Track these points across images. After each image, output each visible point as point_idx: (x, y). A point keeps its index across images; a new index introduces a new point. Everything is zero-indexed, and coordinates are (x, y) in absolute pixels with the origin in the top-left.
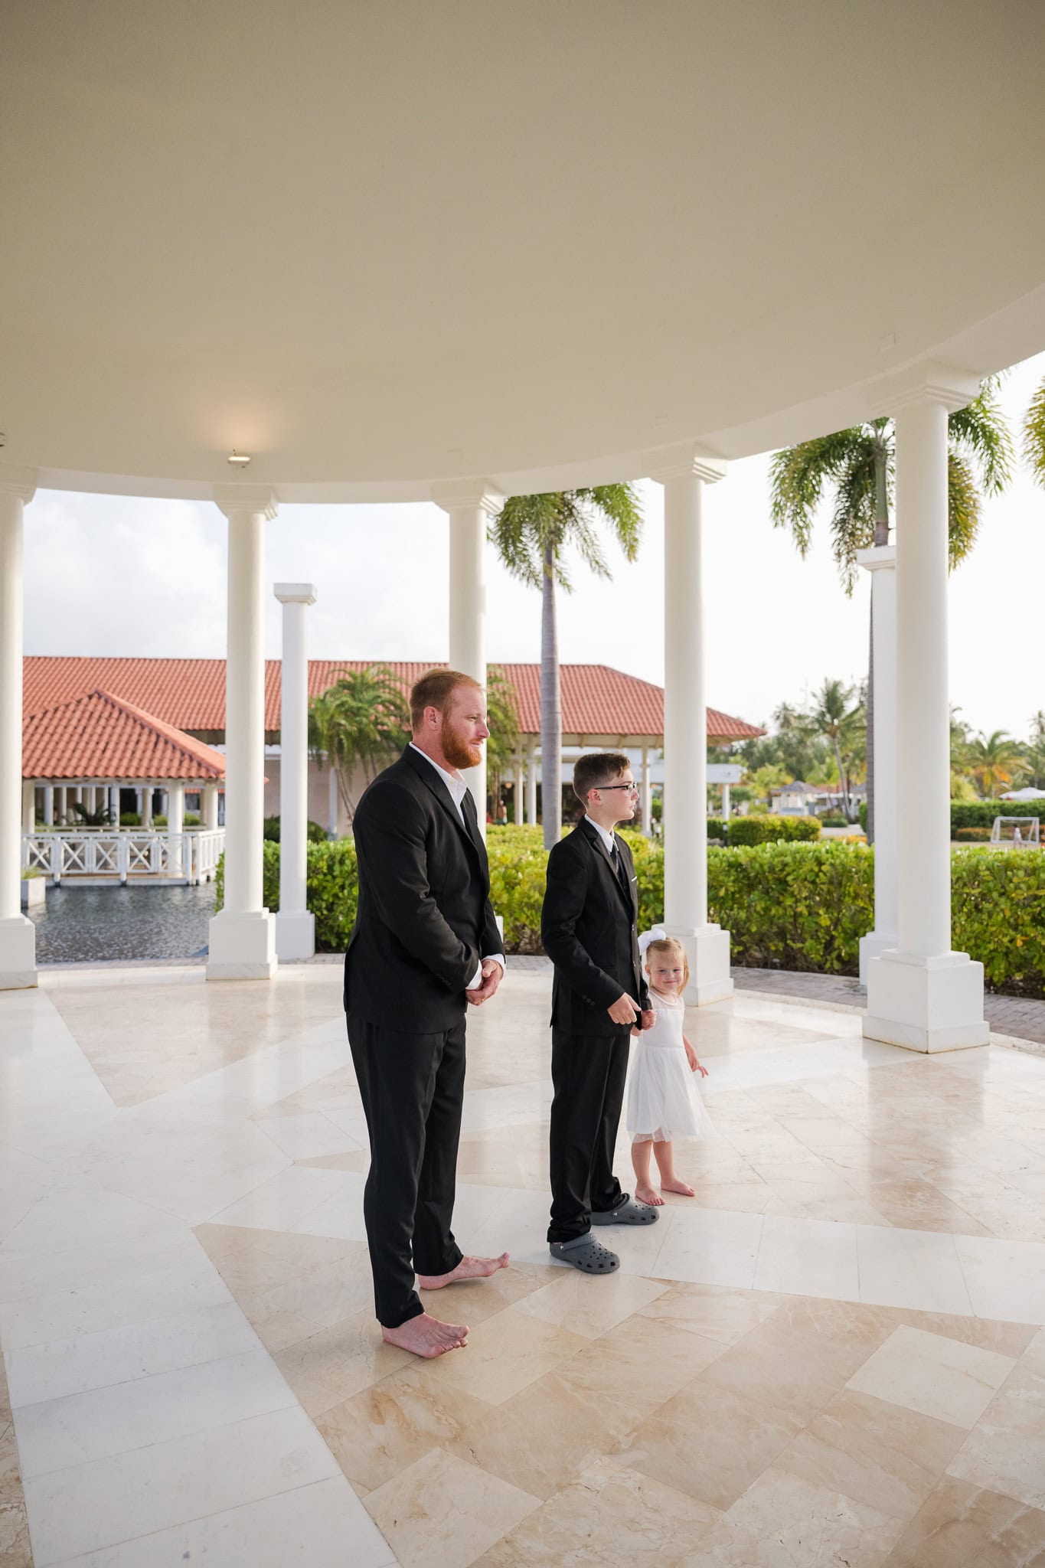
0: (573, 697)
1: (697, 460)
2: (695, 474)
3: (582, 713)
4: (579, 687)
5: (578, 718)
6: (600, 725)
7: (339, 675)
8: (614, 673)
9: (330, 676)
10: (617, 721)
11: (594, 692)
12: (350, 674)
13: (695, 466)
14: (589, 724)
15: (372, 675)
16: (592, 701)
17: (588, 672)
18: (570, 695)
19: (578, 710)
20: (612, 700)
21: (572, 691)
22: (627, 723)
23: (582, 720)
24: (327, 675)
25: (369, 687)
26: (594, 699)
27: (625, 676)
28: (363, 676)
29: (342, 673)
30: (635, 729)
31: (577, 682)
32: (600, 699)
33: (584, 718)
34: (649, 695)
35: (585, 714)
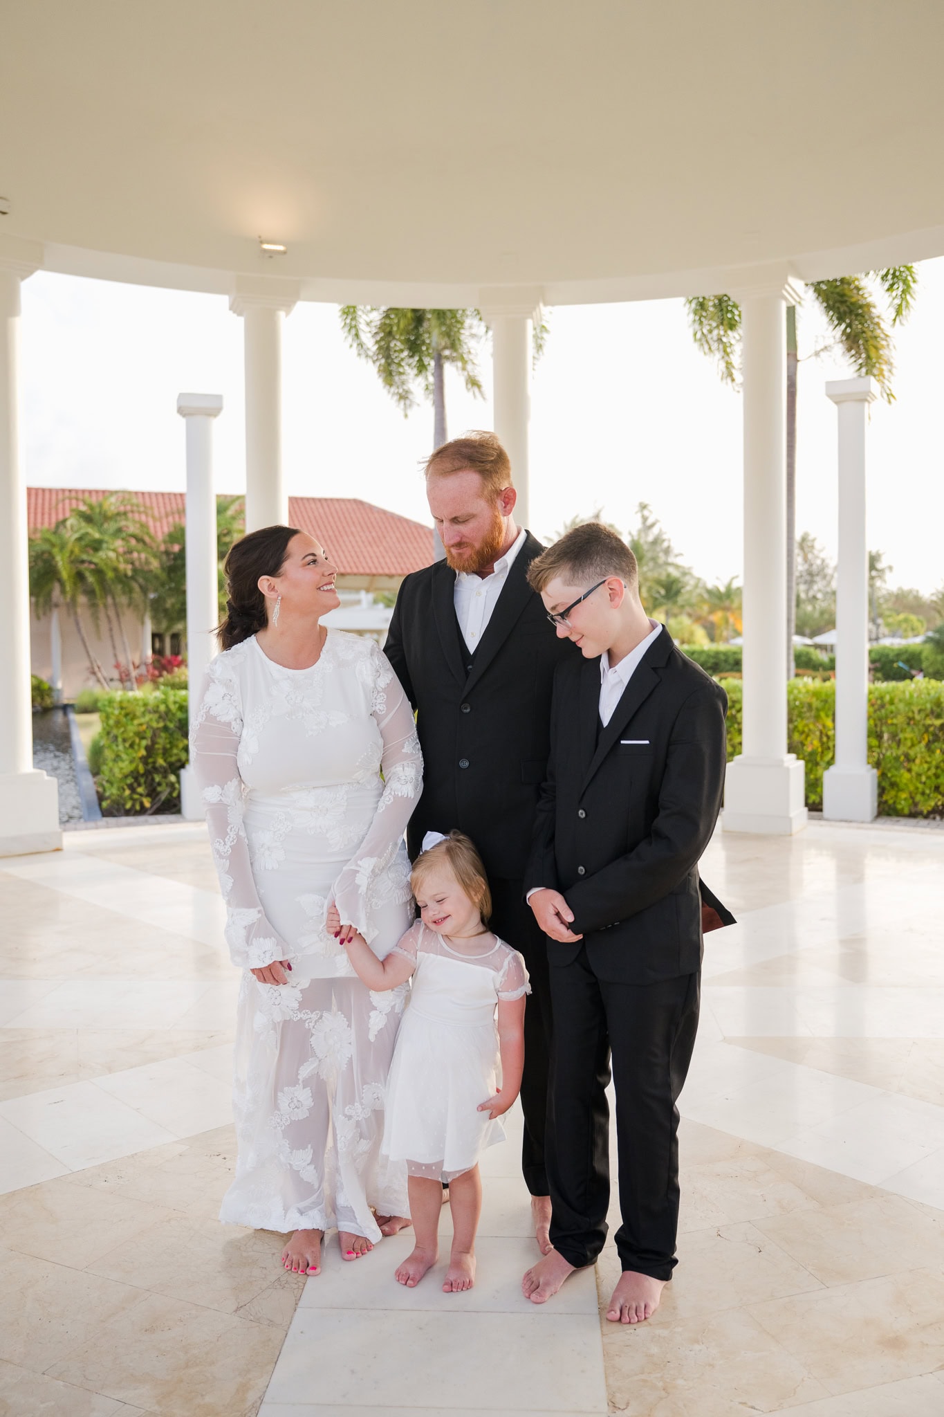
0: (331, 533)
1: (792, 280)
2: (784, 295)
3: (343, 552)
4: (335, 522)
5: (339, 556)
6: (365, 565)
7: (70, 504)
8: (371, 508)
9: (60, 506)
10: (381, 560)
11: (353, 529)
12: (85, 503)
13: (787, 287)
14: (352, 565)
15: (112, 505)
16: (351, 538)
17: (343, 506)
18: (327, 531)
19: (338, 547)
20: (373, 538)
21: (329, 528)
22: (393, 563)
23: (343, 559)
24: (57, 504)
25: (106, 518)
26: (354, 537)
27: (384, 512)
28: (101, 506)
29: (74, 502)
30: (402, 569)
31: (333, 518)
32: (360, 537)
33: (346, 557)
34: (412, 533)
35: (346, 553)
